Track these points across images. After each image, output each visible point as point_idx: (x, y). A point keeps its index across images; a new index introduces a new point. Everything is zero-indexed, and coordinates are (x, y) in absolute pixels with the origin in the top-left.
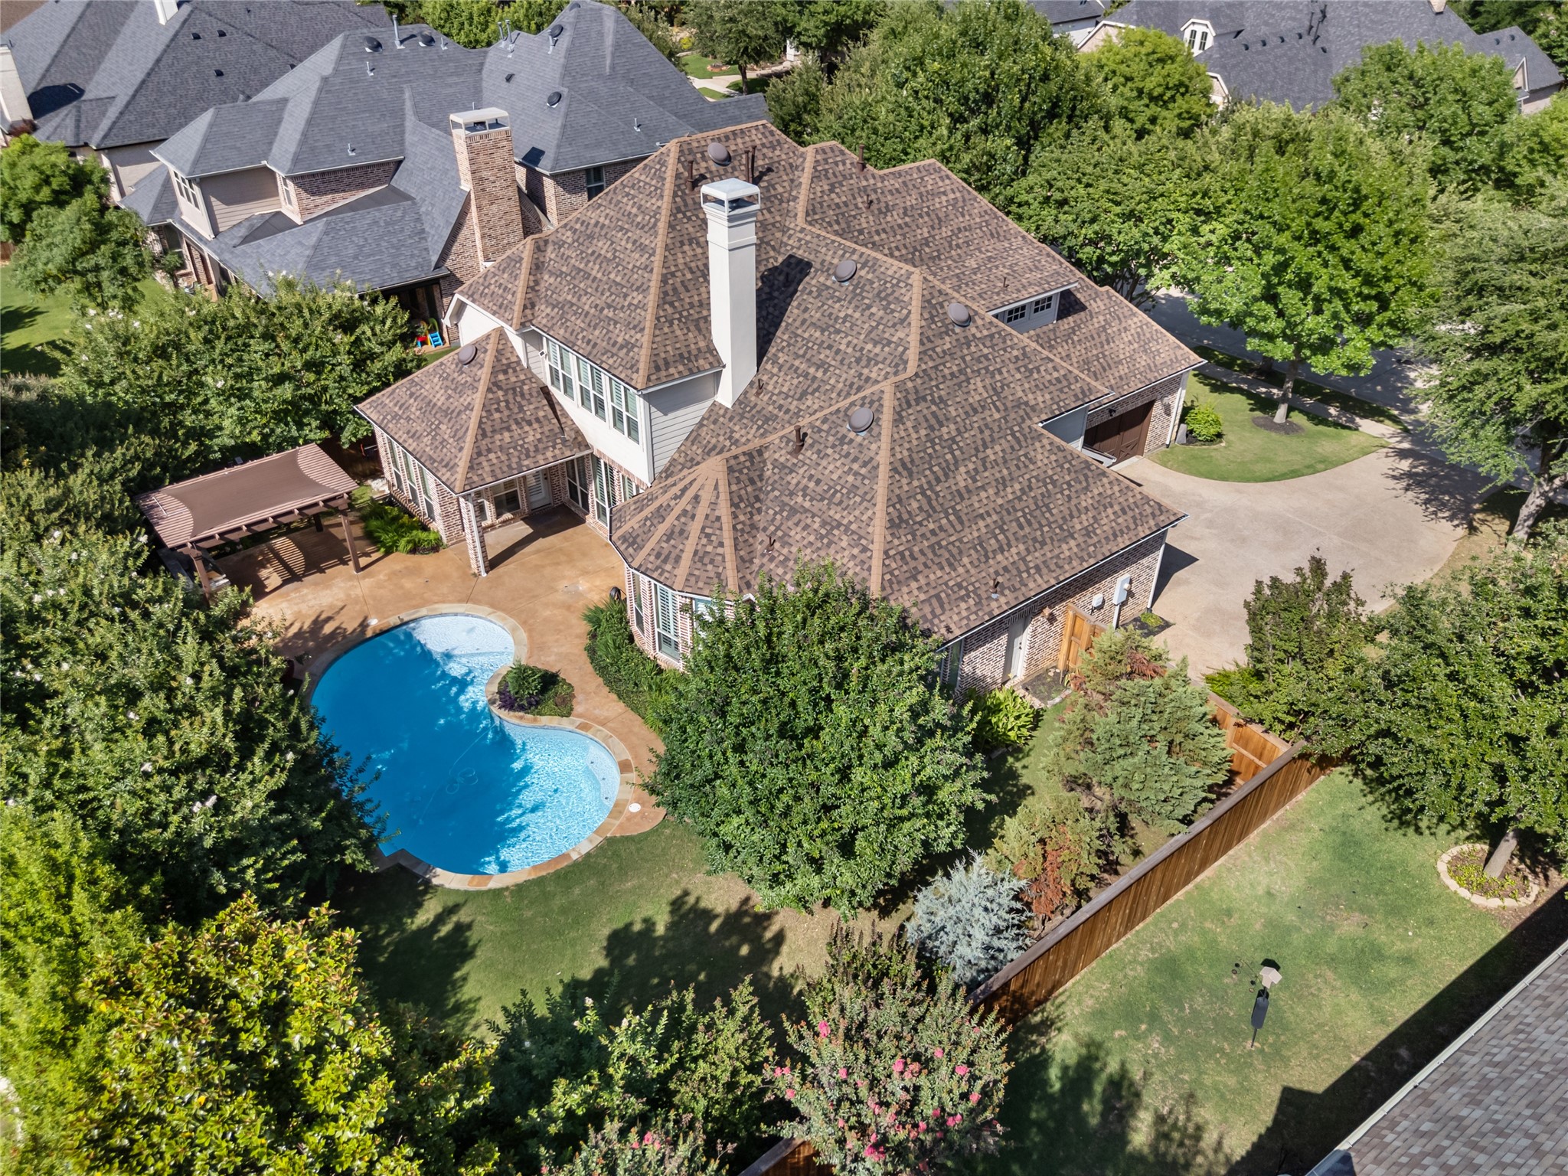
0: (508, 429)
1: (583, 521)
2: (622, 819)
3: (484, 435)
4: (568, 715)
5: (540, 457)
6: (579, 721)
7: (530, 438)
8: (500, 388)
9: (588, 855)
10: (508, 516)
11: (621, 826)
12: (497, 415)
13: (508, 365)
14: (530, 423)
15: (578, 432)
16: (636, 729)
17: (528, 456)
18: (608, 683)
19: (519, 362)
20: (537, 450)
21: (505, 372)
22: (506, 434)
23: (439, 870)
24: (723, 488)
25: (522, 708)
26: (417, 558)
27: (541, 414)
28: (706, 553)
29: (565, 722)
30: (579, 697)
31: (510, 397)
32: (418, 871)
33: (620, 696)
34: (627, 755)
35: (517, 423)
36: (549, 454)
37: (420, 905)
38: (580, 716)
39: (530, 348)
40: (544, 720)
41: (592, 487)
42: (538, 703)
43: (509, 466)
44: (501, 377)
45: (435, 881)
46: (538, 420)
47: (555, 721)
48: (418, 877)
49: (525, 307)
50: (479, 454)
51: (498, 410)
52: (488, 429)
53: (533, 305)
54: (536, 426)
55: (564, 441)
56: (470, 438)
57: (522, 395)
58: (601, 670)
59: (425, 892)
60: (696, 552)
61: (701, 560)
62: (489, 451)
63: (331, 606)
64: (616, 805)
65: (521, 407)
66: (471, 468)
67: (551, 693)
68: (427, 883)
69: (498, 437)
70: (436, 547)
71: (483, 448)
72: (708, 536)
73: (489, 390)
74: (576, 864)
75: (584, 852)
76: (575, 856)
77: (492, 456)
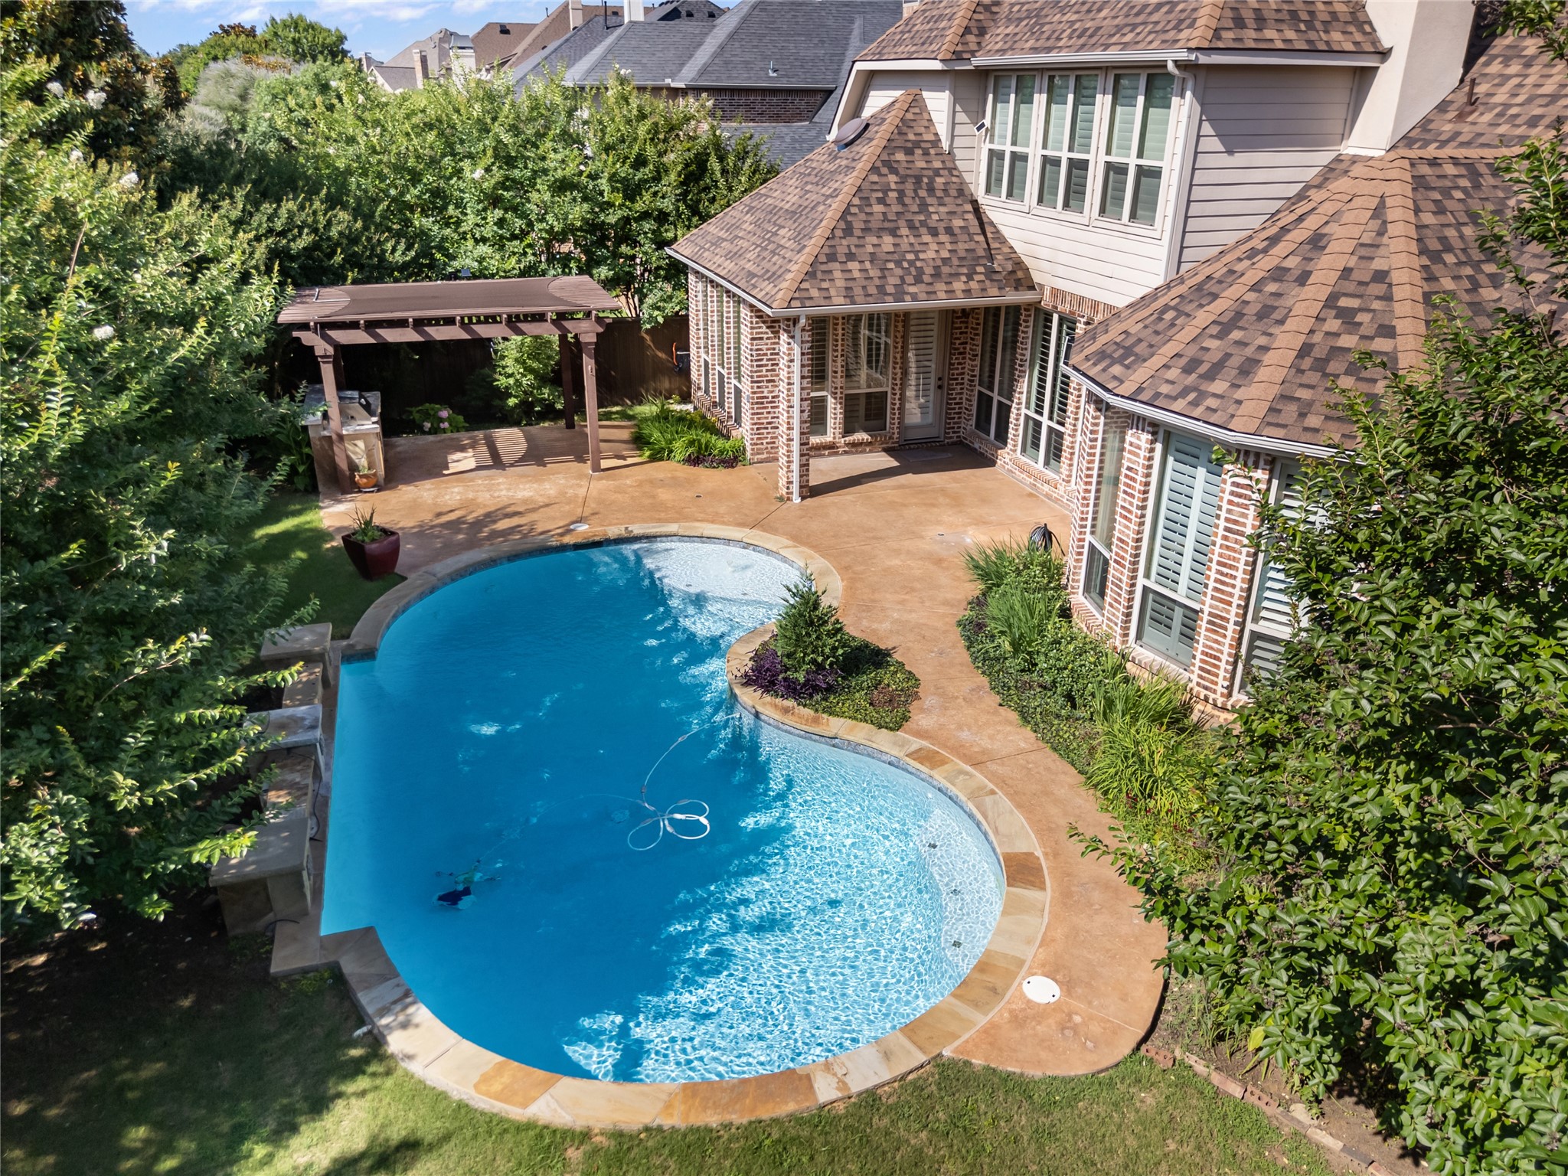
0: (893, 232)
1: (991, 463)
2: (998, 1012)
3: (848, 231)
4: (895, 727)
5: (940, 287)
6: (917, 743)
7: (931, 254)
8: (894, 171)
9: (870, 1099)
10: (862, 436)
11: (990, 1032)
12: (878, 208)
13: (917, 144)
14: (934, 232)
15: (1019, 264)
16: (1062, 792)
17: (918, 280)
18: (1001, 688)
19: (936, 142)
20: (937, 275)
21: (909, 152)
22: (888, 240)
23: (421, 1013)
24: (1399, 213)
25: (794, 691)
26: (700, 471)
27: (957, 223)
28: (1336, 351)
29: (883, 739)
30: (928, 699)
31: (909, 187)
32: (366, 1000)
33: (1025, 717)
34: (1029, 843)
35: (911, 226)
36: (958, 286)
37: (319, 1105)
38: (920, 734)
39: (961, 117)
40: (835, 725)
41: (1023, 386)
42: (830, 689)
43: (881, 289)
44: (900, 156)
45: (396, 1043)
46: (949, 230)
47: (860, 732)
48: (361, 1019)
49: (967, 30)
50: (832, 257)
51: (881, 201)
52: (858, 225)
53: (982, 32)
54: (944, 238)
55: (991, 273)
56: (821, 232)
57: (931, 190)
58: (988, 663)
59: (357, 1068)
60: (1305, 350)
61: (1320, 365)
62: (851, 256)
63: (525, 501)
64: (983, 966)
65: (923, 207)
66: (811, 275)
67: (865, 680)
68: (376, 1043)
69: (872, 239)
70: (733, 460)
71: (842, 250)
72: (1347, 317)
73: (874, 169)
74: (822, 1119)
75: (858, 1084)
76: (826, 1091)
77: (853, 266)
